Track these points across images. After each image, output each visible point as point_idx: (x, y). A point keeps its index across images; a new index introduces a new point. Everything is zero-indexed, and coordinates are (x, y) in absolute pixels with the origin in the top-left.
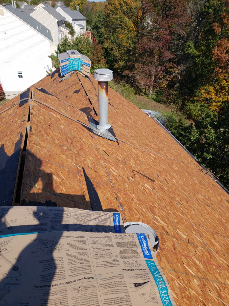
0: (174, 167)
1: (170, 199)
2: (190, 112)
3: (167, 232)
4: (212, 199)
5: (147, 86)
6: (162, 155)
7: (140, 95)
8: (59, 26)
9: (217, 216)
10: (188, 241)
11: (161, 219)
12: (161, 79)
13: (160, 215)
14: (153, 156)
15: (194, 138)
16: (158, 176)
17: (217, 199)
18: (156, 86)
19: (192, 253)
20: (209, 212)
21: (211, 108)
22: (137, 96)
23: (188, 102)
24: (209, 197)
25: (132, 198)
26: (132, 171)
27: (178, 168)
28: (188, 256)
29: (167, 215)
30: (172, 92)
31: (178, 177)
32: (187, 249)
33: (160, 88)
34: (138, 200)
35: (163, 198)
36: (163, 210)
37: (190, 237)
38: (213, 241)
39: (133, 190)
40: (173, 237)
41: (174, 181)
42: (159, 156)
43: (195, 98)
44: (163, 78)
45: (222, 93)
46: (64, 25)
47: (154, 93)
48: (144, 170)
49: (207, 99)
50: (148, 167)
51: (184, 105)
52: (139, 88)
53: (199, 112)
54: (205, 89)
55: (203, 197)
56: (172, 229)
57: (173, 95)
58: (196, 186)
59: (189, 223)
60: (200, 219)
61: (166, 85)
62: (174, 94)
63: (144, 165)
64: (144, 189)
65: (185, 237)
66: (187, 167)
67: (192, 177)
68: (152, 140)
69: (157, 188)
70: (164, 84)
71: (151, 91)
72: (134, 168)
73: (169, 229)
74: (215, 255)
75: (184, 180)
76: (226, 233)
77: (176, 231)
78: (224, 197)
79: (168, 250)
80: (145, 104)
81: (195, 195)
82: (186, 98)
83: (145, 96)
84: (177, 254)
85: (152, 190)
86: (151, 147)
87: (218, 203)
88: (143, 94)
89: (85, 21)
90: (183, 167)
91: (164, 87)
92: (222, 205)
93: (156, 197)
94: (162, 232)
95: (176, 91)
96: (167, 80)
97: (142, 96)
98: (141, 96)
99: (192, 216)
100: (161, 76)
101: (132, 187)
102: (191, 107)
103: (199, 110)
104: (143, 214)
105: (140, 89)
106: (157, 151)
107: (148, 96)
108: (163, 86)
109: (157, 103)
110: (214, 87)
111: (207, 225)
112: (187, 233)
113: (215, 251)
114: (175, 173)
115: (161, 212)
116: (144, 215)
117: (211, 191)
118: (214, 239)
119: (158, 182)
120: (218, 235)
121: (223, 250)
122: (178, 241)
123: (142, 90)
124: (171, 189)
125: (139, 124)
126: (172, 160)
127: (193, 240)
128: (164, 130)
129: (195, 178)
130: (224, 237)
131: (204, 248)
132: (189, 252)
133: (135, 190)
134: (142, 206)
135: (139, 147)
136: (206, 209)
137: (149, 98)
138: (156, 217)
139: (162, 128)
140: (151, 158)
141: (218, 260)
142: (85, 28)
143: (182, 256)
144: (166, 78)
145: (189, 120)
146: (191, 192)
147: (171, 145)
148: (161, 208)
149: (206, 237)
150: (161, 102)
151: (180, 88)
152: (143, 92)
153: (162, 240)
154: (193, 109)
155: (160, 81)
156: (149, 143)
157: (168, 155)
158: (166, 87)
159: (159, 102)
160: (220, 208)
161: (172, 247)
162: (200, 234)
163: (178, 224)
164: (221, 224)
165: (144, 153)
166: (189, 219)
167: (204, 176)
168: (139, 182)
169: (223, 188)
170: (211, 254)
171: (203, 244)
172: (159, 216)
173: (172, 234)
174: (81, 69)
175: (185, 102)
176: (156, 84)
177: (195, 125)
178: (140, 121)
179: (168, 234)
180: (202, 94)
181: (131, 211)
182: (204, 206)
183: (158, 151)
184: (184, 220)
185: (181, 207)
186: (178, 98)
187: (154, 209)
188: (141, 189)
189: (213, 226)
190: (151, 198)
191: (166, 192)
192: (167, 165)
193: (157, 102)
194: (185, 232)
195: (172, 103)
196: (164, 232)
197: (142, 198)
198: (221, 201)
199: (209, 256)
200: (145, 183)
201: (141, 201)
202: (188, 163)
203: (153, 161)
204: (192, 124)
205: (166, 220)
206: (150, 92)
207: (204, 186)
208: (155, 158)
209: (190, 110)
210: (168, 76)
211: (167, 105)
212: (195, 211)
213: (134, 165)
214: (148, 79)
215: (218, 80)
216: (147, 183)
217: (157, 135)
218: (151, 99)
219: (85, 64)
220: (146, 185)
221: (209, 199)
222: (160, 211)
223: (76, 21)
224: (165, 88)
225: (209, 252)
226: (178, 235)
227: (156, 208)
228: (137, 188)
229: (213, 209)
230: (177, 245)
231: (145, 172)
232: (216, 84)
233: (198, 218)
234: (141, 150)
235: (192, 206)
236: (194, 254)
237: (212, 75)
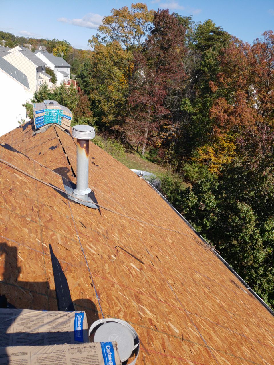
0: (168, 239)
1: (162, 282)
2: (187, 174)
3: (155, 326)
4: (212, 279)
5: (139, 144)
6: (154, 225)
7: (131, 153)
8: (38, 72)
9: (218, 301)
10: (181, 337)
11: (148, 310)
12: (155, 137)
13: (147, 304)
14: (143, 227)
15: (192, 205)
16: (148, 252)
17: (218, 279)
18: (149, 144)
19: (186, 353)
20: (208, 296)
21: (210, 171)
22: (128, 154)
23: (185, 163)
24: (209, 276)
25: (112, 284)
26: (116, 247)
27: (173, 241)
28: (181, 359)
29: (156, 303)
30: (167, 151)
31: (172, 253)
32: (180, 348)
33: (154, 146)
34: (120, 286)
35: (153, 280)
36: (152, 297)
37: (184, 331)
38: (213, 334)
39: (115, 272)
40: (163, 333)
41: (167, 257)
42: (150, 226)
43: (193, 159)
44: (157, 135)
45: (222, 154)
46: (45, 71)
47: (148, 152)
48: (131, 245)
49: (206, 161)
50: (135, 241)
51: (180, 165)
52: (130, 145)
53: (197, 175)
54: (203, 149)
55: (201, 277)
56: (162, 322)
57: (168, 154)
58: (193, 263)
59: (183, 312)
60: (198, 306)
61: (161, 143)
62: (170, 154)
63: (131, 238)
64: (129, 270)
65: (178, 331)
66: (183, 239)
67: (189, 252)
68: (142, 206)
69: (145, 268)
70: (159, 142)
71: (144, 149)
72: (118, 243)
73: (158, 322)
74: (215, 354)
75: (179, 256)
76: (229, 323)
77: (167, 325)
78: (227, 276)
79: (155, 352)
80: (137, 163)
81: (192, 275)
82: (183, 158)
83: (137, 155)
84: (166, 357)
85: (139, 271)
86: (142, 216)
87: (219, 284)
88: (135, 152)
89: (69, 69)
90: (178, 239)
91: (158, 145)
92: (224, 287)
93: (144, 279)
94: (148, 326)
95: (171, 150)
96: (161, 138)
97: (134, 154)
98: (132, 154)
99: (188, 303)
100: (155, 134)
101: (114, 268)
102: (188, 169)
103: (197, 172)
104: (126, 303)
105: (132, 147)
106: (148, 220)
107: (140, 155)
108: (157, 144)
109: (151, 163)
110: (213, 147)
111: (206, 314)
112: (180, 325)
113: (215, 348)
114: (169, 247)
115: (149, 299)
116: (127, 305)
117: (211, 269)
118: (215, 331)
119: (148, 260)
120: (219, 326)
121: (225, 345)
122: (169, 338)
124: (163, 268)
125: (128, 187)
126: (166, 231)
127: (188, 335)
128: (157, 194)
129: (192, 253)
130: (226, 328)
131: (201, 345)
132: (182, 353)
133: (117, 273)
134: (125, 294)
135: (126, 216)
136: (204, 293)
137: (141, 157)
138: (142, 306)
139: (156, 192)
140: (141, 228)
141: (218, 361)
142: (69, 76)
143: (174, 359)
144: (161, 136)
145: (186, 183)
146: (187, 271)
147: (166, 212)
148: (150, 294)
149: (204, 329)
150: (155, 162)
151: (177, 147)
152: (135, 150)
153: (148, 338)
154: (191, 171)
155: (154, 139)
156: (139, 211)
157: (161, 225)
158: (160, 146)
159: (153, 161)
160: (221, 290)
161: (161, 347)
162: (196, 325)
163: (170, 314)
164: (223, 311)
165: (132, 222)
166: (184, 306)
167: (204, 250)
168: (123, 262)
169: (225, 264)
170: (210, 353)
171: (200, 340)
172: (146, 305)
173: (162, 329)
174: (60, 122)
175: (181, 163)
176: (149, 142)
177: (192, 190)
178: (129, 183)
179: (156, 328)
180: (200, 155)
181: (110, 301)
182: (202, 289)
183: (149, 220)
184: (178, 309)
185: (175, 292)
186: (174, 158)
187: (141, 295)
188: (124, 269)
189: (214, 314)
190: (137, 282)
191: (157, 272)
192: (159, 237)
193: (151, 161)
194: (178, 325)
195: (168, 163)
196: (151, 326)
197: (126, 282)
198: (223, 281)
199: (208, 356)
200: (131, 262)
201: (124, 286)
202: (185, 234)
203: (143, 233)
204: (189, 188)
205: (155, 311)
206: (142, 150)
207: (203, 262)
208: (145, 229)
209: (187, 172)
210: (163, 133)
211: (162, 166)
212: (190, 295)
213: (118, 239)
214: (140, 136)
215: (217, 140)
216: (134, 262)
217: (149, 200)
218: (144, 158)
219: (65, 116)
220: (132, 265)
221: (209, 279)
222: (147, 298)
223: (59, 69)
224: (159, 147)
225: (207, 351)
226: (169, 329)
227: (142, 295)
228: (119, 269)
229: (213, 292)
230: (167, 344)
231: (132, 248)
232: (215, 144)
233: (195, 304)
234: (128, 220)
235: (188, 289)
236: (189, 355)
237: (211, 134)
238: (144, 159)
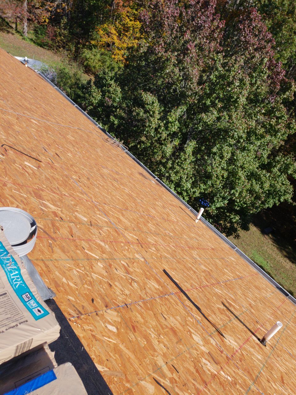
0: (69, 137)
1: (65, 178)
2: (87, 63)
3: (60, 217)
4: (120, 172)
5: (17, 19)
6: (50, 122)
7: (8, 32)
9: (127, 190)
10: (90, 224)
11: (51, 204)
12: (39, 8)
13: (50, 199)
14: (36, 124)
15: (97, 101)
16: (45, 150)
17: (127, 172)
18: (32, 19)
19: (95, 235)
20: (116, 188)
21: (114, 58)
22: (4, 34)
23: (84, 47)
24: (117, 170)
25: (3, 183)
26: (2, 146)
27: (75, 138)
28: (90, 240)
29: (60, 198)
30: (59, 30)
31: (75, 150)
32: (88, 232)
33: (39, 23)
34: (14, 184)
35: (54, 177)
36: (54, 193)
37: (93, 218)
38: (121, 218)
39: (6, 171)
40: (70, 222)
41: (69, 154)
42: (45, 123)
43: (93, 42)
44: (41, 6)
45: (126, 36)
47: (32, 32)
48: (22, 143)
49: (108, 45)
50: (28, 139)
51: (77, 50)
52: (4, 20)
53: (100, 63)
54: (104, 29)
55: (109, 172)
56: (68, 213)
57: (60, 35)
58: (100, 159)
59: (91, 203)
60: (106, 197)
61: (48, 18)
62: (63, 35)
63: (21, 136)
64: (23, 169)
65: (85, 219)
66: (88, 136)
67: (94, 149)
68: (32, 101)
69: (44, 166)
70: (45, 16)
71: (25, 27)
72: (5, 141)
73: (64, 214)
74: (123, 233)
75: (83, 153)
76: (137, 207)
77: (74, 215)
78: (135, 169)
79: (62, 238)
80: (19, 48)
81: (99, 170)
82: (81, 41)
83: (17, 35)
84: (75, 240)
85: (36, 169)
86: (33, 112)
87: (127, 177)
88: (14, 32)
90: (82, 136)
91: (45, 21)
92: (133, 179)
93: (43, 177)
94: (53, 218)
95: (64, 29)
96: (48, 11)
97: (13, 34)
98: (10, 35)
99: (96, 195)
100: (37, 4)
101: (3, 167)
102: (88, 56)
103: (99, 61)
104: (24, 200)
105: (8, 24)
106: (42, 117)
107: (22, 35)
108: (43, 20)
109: (39, 47)
110: (116, 26)
111: (114, 202)
112: (88, 214)
113: (123, 228)
114: (71, 145)
115: (51, 194)
116: (25, 202)
117: (119, 164)
118: (123, 215)
119: (46, 157)
120: (128, 211)
121: (133, 225)
122: (76, 225)
123: (10, 24)
124: (65, 165)
125: (9, 76)
126: (66, 128)
127: (97, 221)
128: (52, 87)
129: (99, 150)
130: (134, 212)
131: (110, 227)
132: (91, 235)
133: (8, 172)
134: (22, 191)
135: (11, 111)
136: (113, 185)
137: (24, 39)
138: (44, 202)
139: (49, 85)
140: (34, 126)
141: (126, 237)
143: (82, 241)
144: (46, 7)
145: (88, 75)
146: (93, 167)
147: (64, 108)
148: (52, 190)
149: (112, 215)
150: (45, 45)
151: (70, 26)
152: (12, 27)
153: (54, 228)
154: (91, 59)
155: (38, 11)
156: (28, 106)
157: (59, 122)
158: (48, 23)
159: (41, 45)
160: (130, 182)
161: (68, 233)
162: (105, 213)
163: (76, 206)
164: (131, 198)
165: (21, 119)
166: (91, 198)
167: (111, 147)
168: (15, 161)
169: (134, 159)
170: (119, 232)
171: (109, 224)
172: (48, 201)
173: (68, 219)
175: (79, 48)
176: (31, 16)
177: (94, 83)
178: (10, 72)
179: (62, 219)
180: (101, 37)
181: (3, 200)
182: (110, 182)
183: (44, 116)
184: (85, 201)
185: (81, 186)
186: (68, 41)
187: (41, 192)
188: (18, 169)
189: (122, 202)
190: (35, 180)
191: (58, 169)
192: (58, 134)
193: (38, 45)
194: (85, 214)
195: (62, 49)
196: (56, 218)
197: (20, 180)
198: (132, 174)
199: (116, 235)
200: (25, 160)
201: (19, 185)
202: (89, 131)
203: (37, 130)
204: (90, 81)
205: (59, 204)
206: (24, 29)
207: (111, 158)
208: (38, 126)
209: (87, 60)
210: (49, 3)
211: (54, 52)
212: (98, 188)
213: (4, 137)
214: (17, 6)
215: (119, 17)
216: (28, 161)
217: (41, 93)
218: (28, 40)
220: (26, 163)
221: (117, 173)
222: (49, 194)
224: (46, 24)
225: (116, 231)
226: (76, 218)
227: (43, 191)
228: (11, 168)
229: (122, 184)
230: (74, 230)
231: (25, 146)
232: (117, 22)
233: (103, 196)
234: (15, 115)
235: (95, 183)
236: (98, 236)
237: (111, 7)
238: (29, 42)
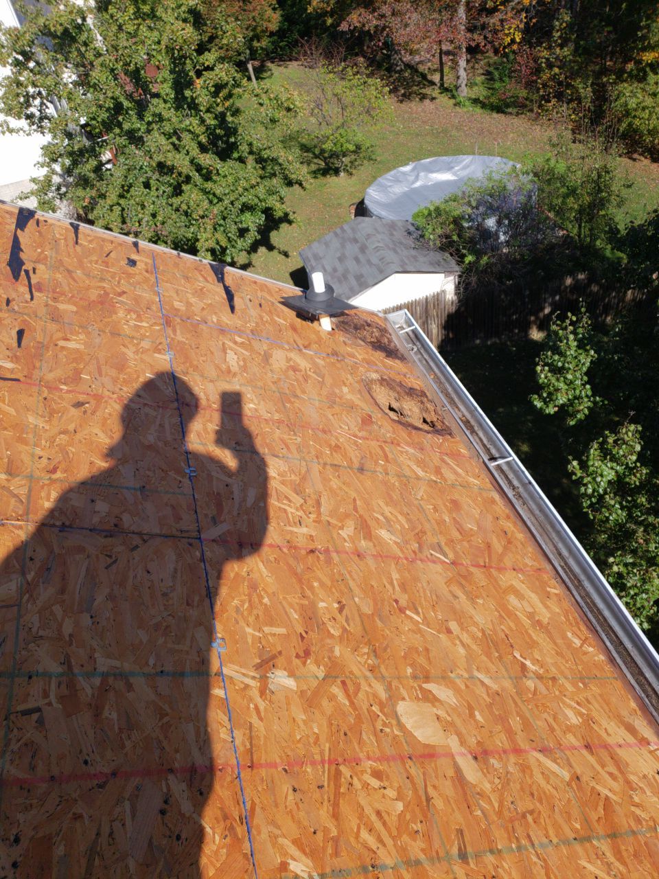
5: (444, 58)
7: (423, 97)
12: (494, 10)
18: (478, 45)
22: (413, 104)
23: (620, 78)
30: (545, 54)
33: (496, 52)
43: (648, 57)
47: (479, 79)
51: (601, 96)
52: (417, 71)
57: (550, 66)
61: (520, 30)
62: (557, 63)
70: (512, 27)
71: (462, 73)
80: (445, 131)
82: (609, 64)
83: (444, 100)
88: (435, 92)
91: (513, 41)
95: (562, 46)
97: (433, 99)
98: (427, 102)
102: (632, 103)
105: (424, 76)
107: (453, 97)
108: (509, 39)
109: (495, 115)
123: (429, 77)
137: (456, 104)
145: (630, 158)
150: (508, 106)
151: (578, 29)
152: (432, 83)
154: (643, 108)
155: (493, 20)
158: (520, 43)
159: (499, 109)
175: (604, 85)
176: (476, 36)
186: (573, 75)
193: (492, 110)
195: (554, 101)
206: (458, 78)
209: (629, 115)
211: (534, 115)
214: (441, 23)
218: (467, 103)
224: (515, 47)
238: (469, 108)
